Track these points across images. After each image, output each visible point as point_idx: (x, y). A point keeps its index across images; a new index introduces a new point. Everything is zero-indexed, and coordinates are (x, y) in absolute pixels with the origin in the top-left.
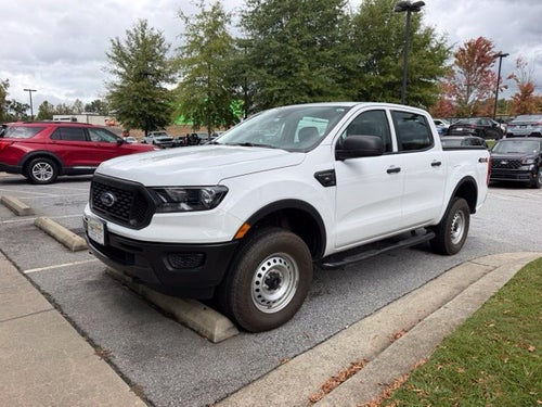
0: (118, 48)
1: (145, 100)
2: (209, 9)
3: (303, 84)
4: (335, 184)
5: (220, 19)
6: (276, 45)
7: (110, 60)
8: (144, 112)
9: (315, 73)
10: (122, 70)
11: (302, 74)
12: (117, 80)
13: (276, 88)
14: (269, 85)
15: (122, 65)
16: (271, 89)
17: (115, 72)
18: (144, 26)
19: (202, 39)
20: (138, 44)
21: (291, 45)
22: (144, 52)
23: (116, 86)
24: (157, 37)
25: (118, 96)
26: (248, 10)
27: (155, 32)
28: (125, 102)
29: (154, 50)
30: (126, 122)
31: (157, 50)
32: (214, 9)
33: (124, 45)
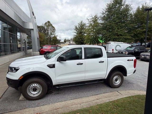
0: (76, 27)
1: (81, 38)
2: (94, 17)
3: (116, 33)
4: (55, 67)
5: (97, 19)
6: (109, 24)
7: (74, 30)
8: (80, 41)
9: (119, 30)
10: (76, 32)
11: (115, 31)
12: (75, 34)
13: (108, 35)
14: (106, 34)
15: (77, 31)
16: (107, 35)
17: (75, 32)
18: (82, 22)
19: (92, 24)
20: (80, 26)
21: (113, 24)
22: (81, 28)
23: (75, 35)
24: (84, 24)
25: (75, 38)
26: (102, 16)
27: (84, 23)
28: (76, 39)
29: (83, 27)
30: (76, 43)
31: (84, 27)
32: (95, 17)
33: (78, 27)
